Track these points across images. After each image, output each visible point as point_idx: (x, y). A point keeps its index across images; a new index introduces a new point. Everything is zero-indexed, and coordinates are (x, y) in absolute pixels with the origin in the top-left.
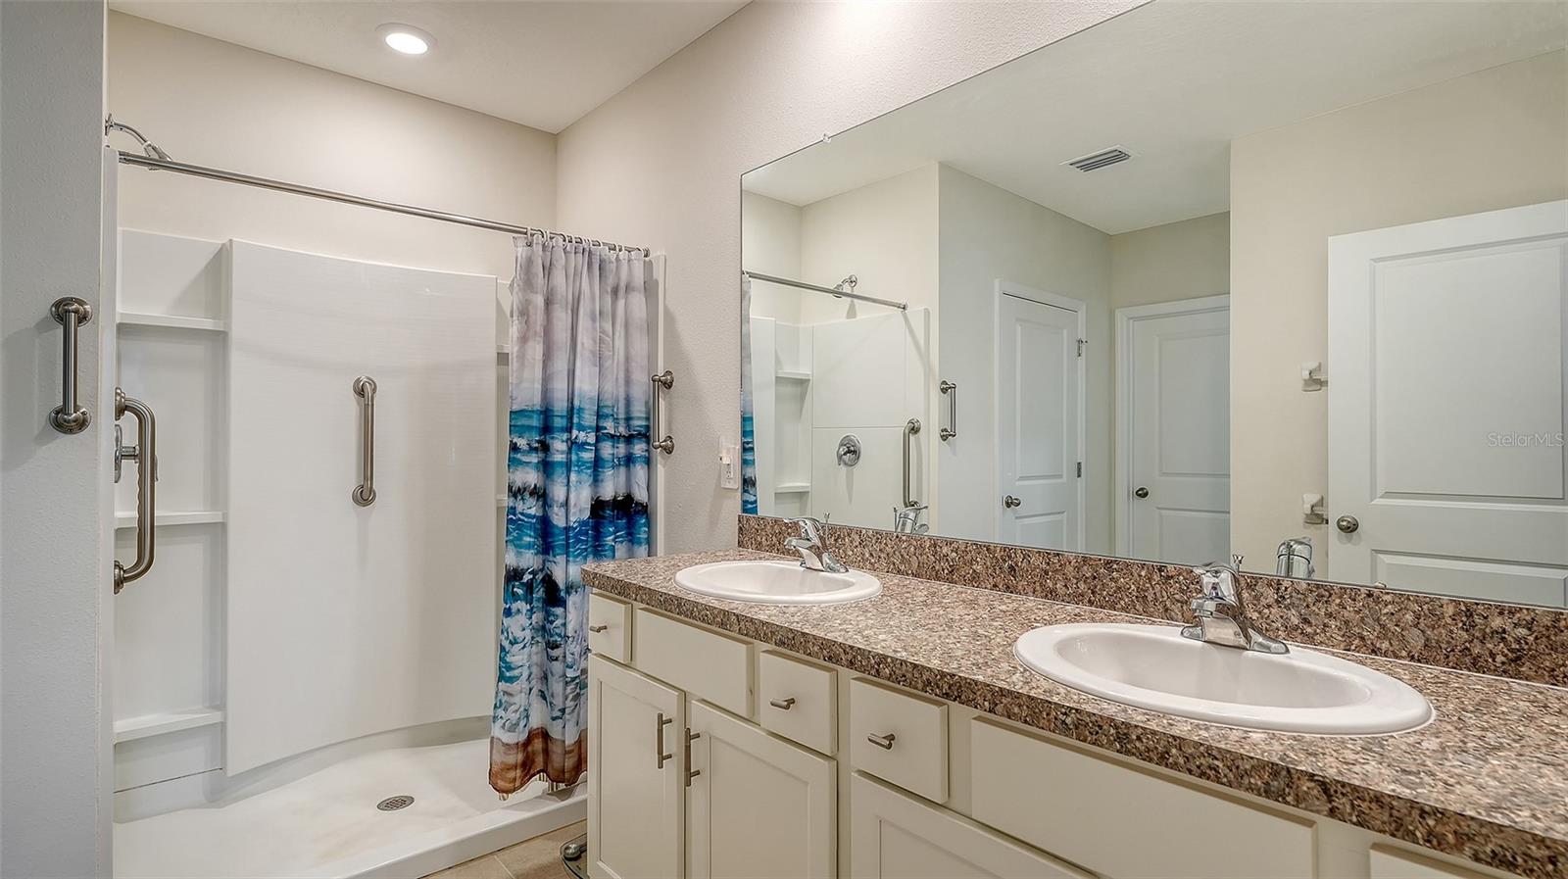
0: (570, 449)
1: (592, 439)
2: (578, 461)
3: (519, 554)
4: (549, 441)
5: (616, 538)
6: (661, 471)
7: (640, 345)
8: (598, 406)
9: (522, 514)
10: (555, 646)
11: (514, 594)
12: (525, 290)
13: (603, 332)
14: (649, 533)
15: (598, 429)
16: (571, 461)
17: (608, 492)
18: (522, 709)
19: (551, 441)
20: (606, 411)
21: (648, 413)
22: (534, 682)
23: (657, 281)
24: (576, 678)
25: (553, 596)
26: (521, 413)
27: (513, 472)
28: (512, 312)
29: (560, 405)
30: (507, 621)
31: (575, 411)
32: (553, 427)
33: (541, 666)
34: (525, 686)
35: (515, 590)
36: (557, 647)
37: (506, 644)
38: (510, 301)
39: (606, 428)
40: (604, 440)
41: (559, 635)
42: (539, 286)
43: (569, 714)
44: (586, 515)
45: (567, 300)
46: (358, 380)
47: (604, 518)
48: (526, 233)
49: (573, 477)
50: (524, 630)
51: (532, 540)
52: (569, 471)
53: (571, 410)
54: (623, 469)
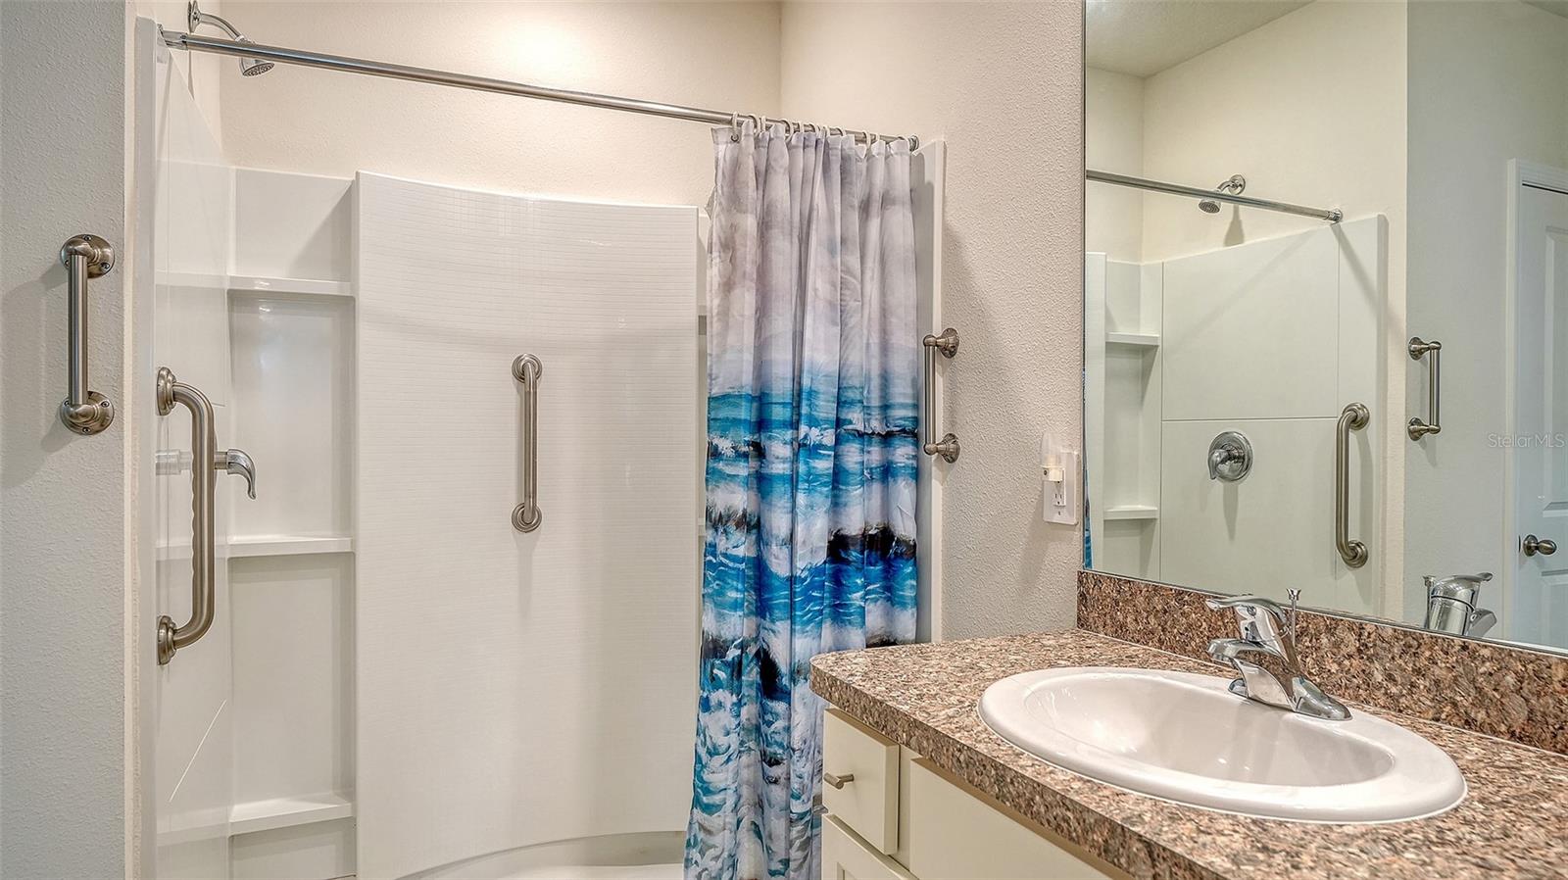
0: (796, 455)
1: (829, 439)
2: (809, 474)
3: (720, 617)
4: (765, 442)
5: (866, 594)
6: (937, 490)
7: (904, 290)
8: (839, 389)
9: (725, 555)
10: (774, 762)
11: (713, 678)
12: (729, 211)
13: (847, 270)
14: (918, 588)
15: (839, 423)
16: (797, 473)
17: (854, 523)
18: (726, 854)
19: (768, 442)
20: (851, 395)
21: (917, 397)
22: (744, 810)
23: (931, 186)
24: (805, 814)
25: (771, 685)
26: (723, 399)
27: (713, 490)
28: (711, 245)
29: (781, 387)
30: (705, 718)
31: (804, 396)
32: (771, 420)
33: (754, 786)
34: (731, 819)
35: (715, 671)
36: (777, 763)
37: (703, 752)
38: (709, 227)
39: (851, 423)
40: (848, 441)
41: (781, 745)
42: (750, 200)
43: (795, 871)
44: (821, 557)
45: (791, 222)
46: (519, 359)
47: (847, 562)
48: (730, 122)
49: (801, 499)
50: (728, 734)
51: (740, 596)
52: (794, 489)
53: (798, 394)
54: (876, 487)
